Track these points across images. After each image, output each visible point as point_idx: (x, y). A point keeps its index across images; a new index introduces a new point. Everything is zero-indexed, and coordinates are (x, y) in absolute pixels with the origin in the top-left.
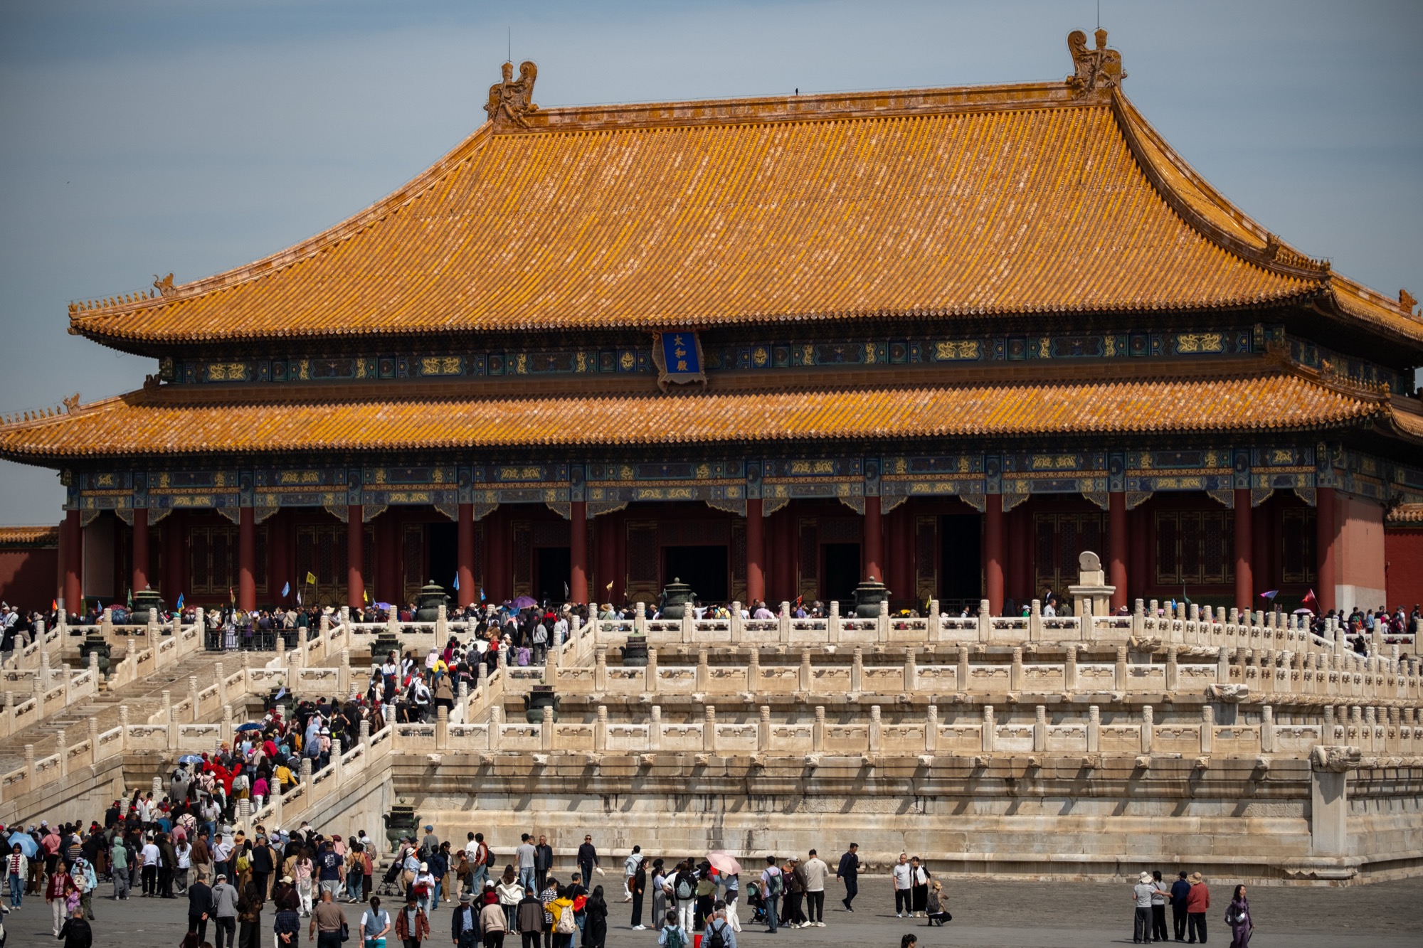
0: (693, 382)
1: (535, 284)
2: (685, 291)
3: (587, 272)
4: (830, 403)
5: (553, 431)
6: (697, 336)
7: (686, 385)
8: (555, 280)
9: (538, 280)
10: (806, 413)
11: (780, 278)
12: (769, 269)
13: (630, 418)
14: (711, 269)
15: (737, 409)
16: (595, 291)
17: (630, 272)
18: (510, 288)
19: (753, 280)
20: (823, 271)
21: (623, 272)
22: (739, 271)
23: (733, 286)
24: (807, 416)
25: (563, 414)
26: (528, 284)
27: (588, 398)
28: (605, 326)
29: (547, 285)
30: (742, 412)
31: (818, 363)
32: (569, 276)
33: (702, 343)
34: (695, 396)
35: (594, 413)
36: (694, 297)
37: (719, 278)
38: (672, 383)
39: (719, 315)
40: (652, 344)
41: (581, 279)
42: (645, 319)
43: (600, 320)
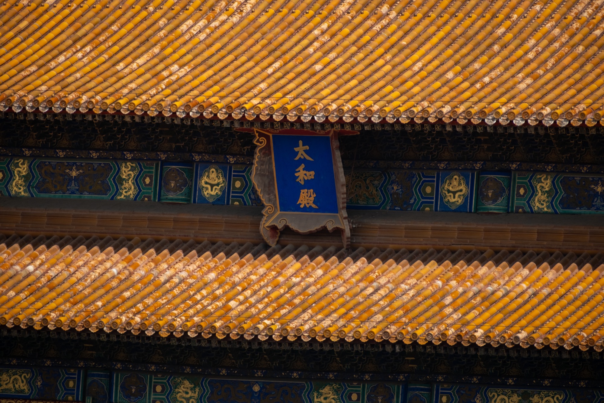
0: (324, 229)
1: (58, 30)
2: (327, 59)
3: (159, 13)
4: (568, 285)
5: (53, 305)
6: (335, 144)
7: (312, 235)
8: (96, 25)
9: (65, 24)
10: (520, 300)
11: (505, 46)
12: (489, 28)
13: (199, 291)
14: (384, 22)
15: (397, 286)
16: (163, 49)
17: (235, 19)
18: (11, 34)
19: (456, 46)
20: (586, 37)
21: (223, 17)
22: (433, 29)
23: (416, 56)
24: (520, 307)
25: (79, 275)
26: (45, 29)
27: (131, 249)
28: (167, 115)
29: (80, 33)
30: (405, 293)
31: (560, 210)
32: (123, 20)
33: (343, 158)
34: (326, 258)
35: (136, 277)
36: (340, 71)
37: (394, 38)
38: (287, 230)
39: (376, 108)
40: (251, 154)
41: (144, 25)
42: (241, 107)
43: (158, 104)
